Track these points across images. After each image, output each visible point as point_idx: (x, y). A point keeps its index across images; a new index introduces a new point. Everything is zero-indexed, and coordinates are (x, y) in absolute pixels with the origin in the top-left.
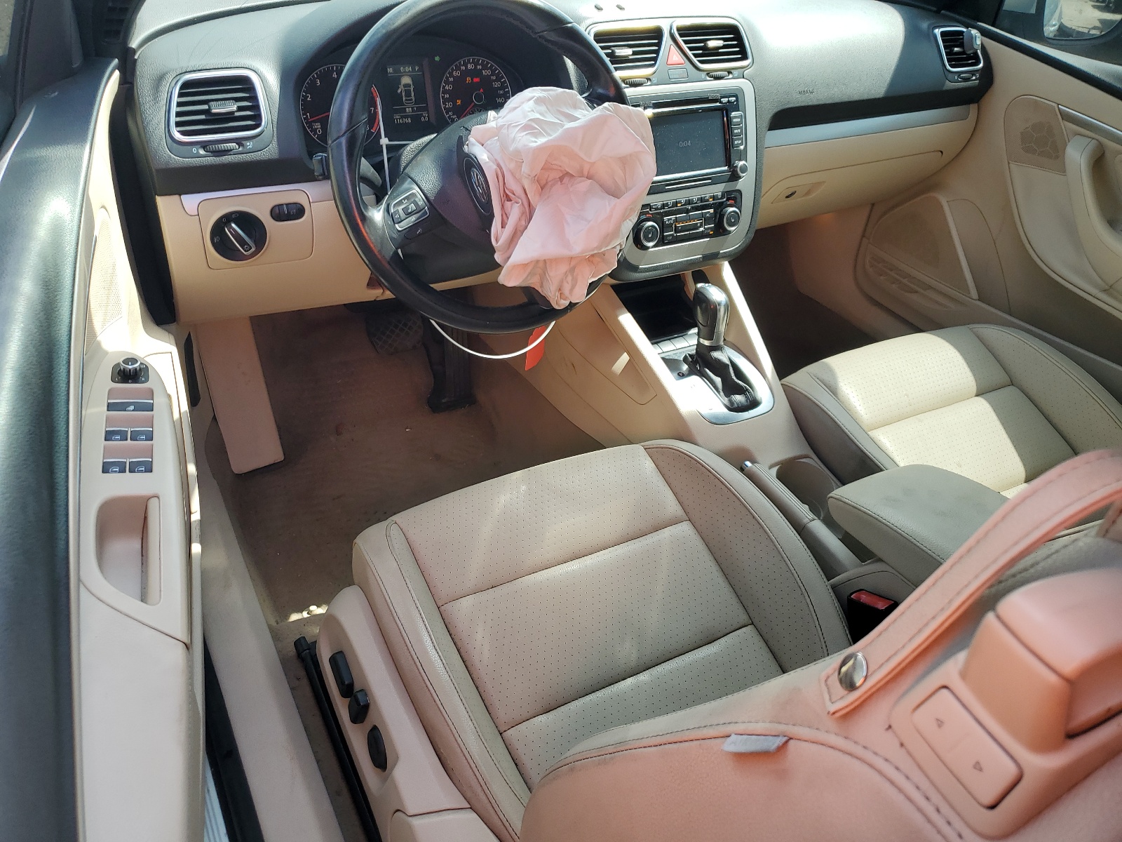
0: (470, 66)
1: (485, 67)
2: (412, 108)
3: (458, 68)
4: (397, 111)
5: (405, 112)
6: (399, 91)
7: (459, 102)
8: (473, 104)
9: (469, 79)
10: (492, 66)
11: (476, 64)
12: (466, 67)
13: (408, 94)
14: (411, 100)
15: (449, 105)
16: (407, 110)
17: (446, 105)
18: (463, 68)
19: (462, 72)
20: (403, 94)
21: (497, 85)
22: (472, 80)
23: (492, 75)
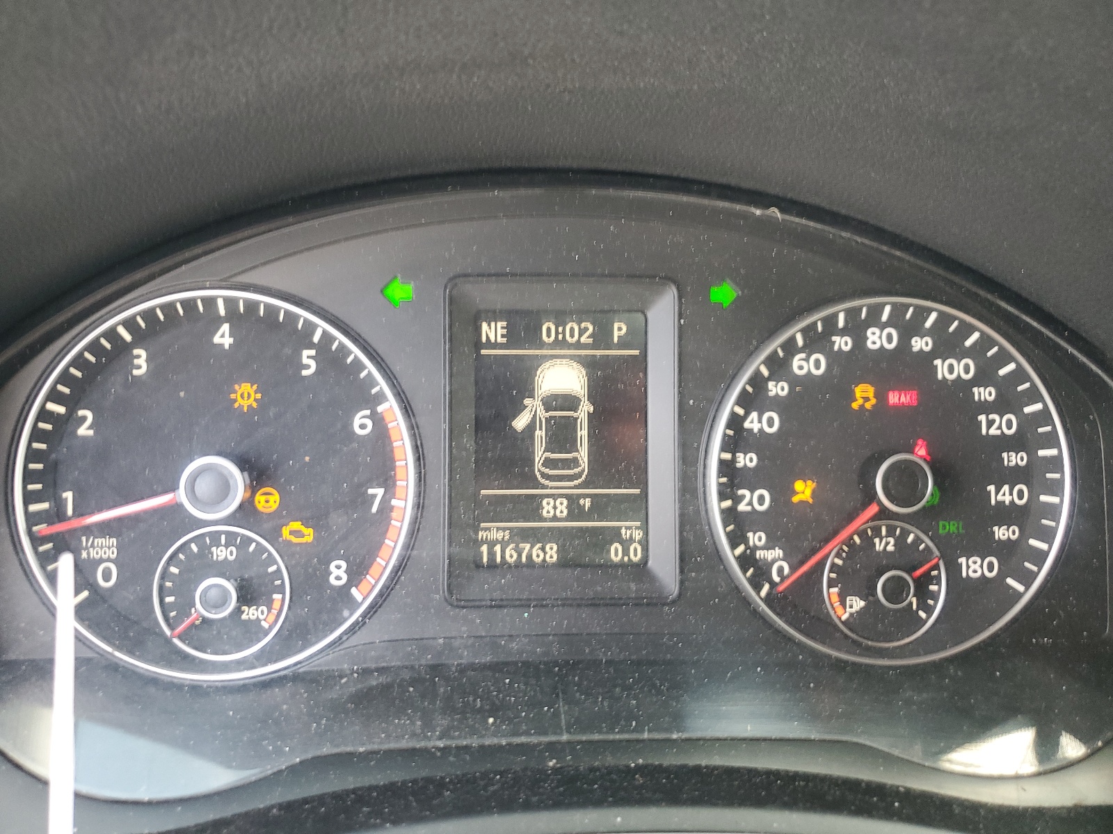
0: (876, 339)
1: (948, 346)
2: (572, 500)
3: (817, 341)
4: (499, 510)
5: (536, 514)
6: (520, 423)
7: (804, 490)
8: (873, 509)
9: (864, 394)
10: (986, 342)
11: (909, 330)
12: (860, 340)
13: (562, 435)
14: (575, 462)
15: (755, 500)
16: (547, 508)
17: (737, 500)
18: (843, 343)
19: (835, 358)
20: (540, 434)
21: (999, 425)
22: (881, 396)
23: (980, 380)
